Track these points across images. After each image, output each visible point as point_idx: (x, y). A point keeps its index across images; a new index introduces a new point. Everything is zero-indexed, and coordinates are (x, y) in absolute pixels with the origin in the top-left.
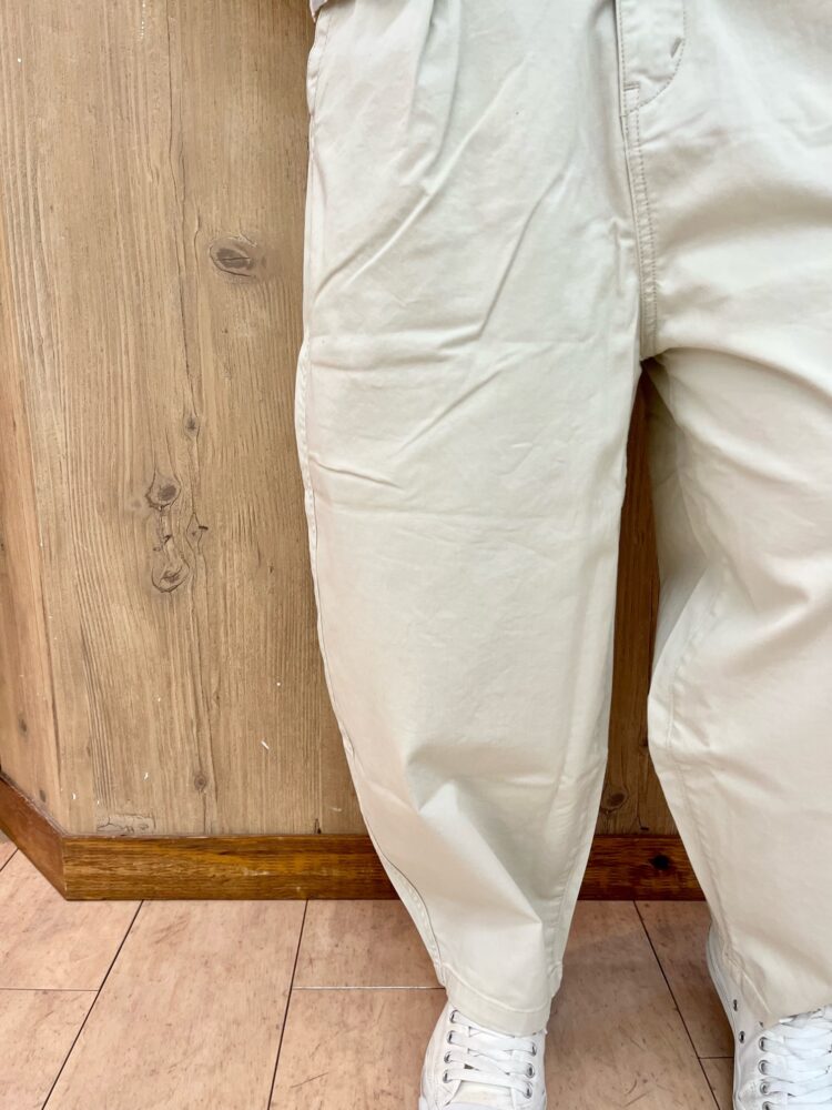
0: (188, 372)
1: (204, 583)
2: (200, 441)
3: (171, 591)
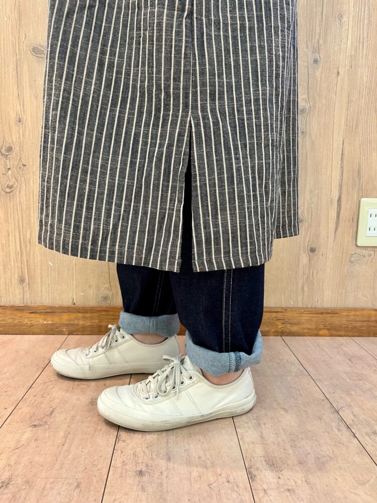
0: (19, 98)
1: (24, 189)
2: (23, 128)
3: (10, 193)
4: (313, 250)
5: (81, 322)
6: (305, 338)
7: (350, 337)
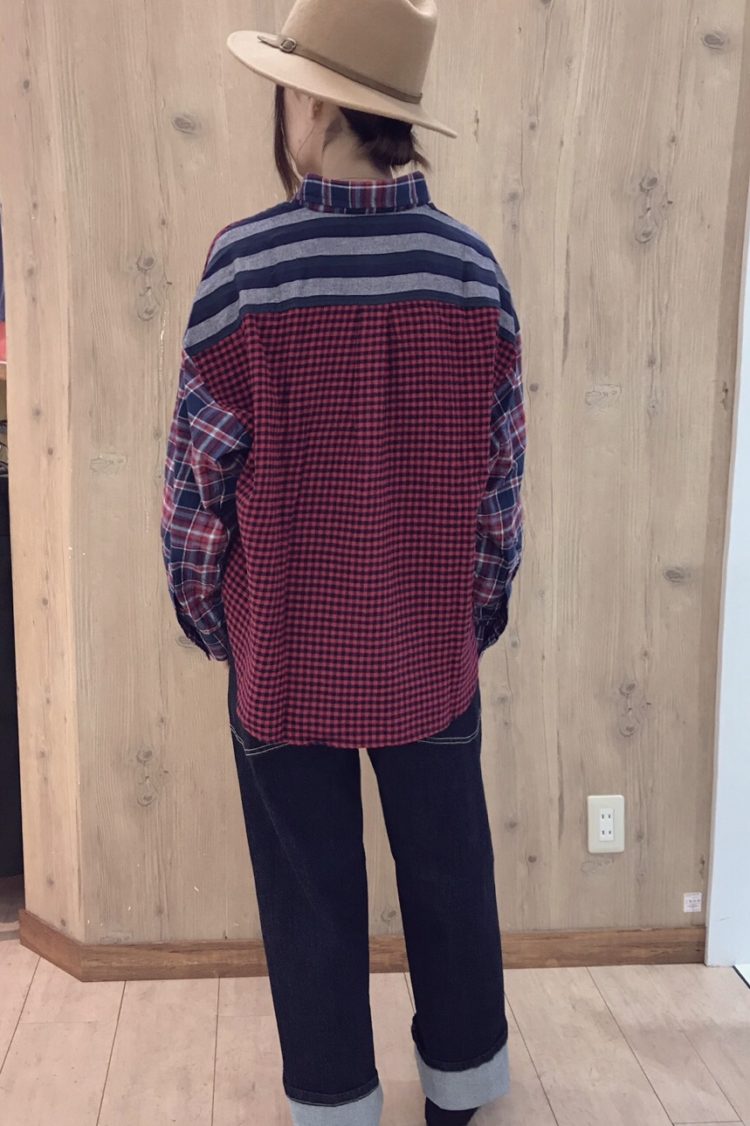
0: (161, 694)
1: (165, 800)
2: (166, 728)
3: (147, 806)
4: (532, 859)
5: (236, 962)
6: (527, 970)
7: (586, 966)
